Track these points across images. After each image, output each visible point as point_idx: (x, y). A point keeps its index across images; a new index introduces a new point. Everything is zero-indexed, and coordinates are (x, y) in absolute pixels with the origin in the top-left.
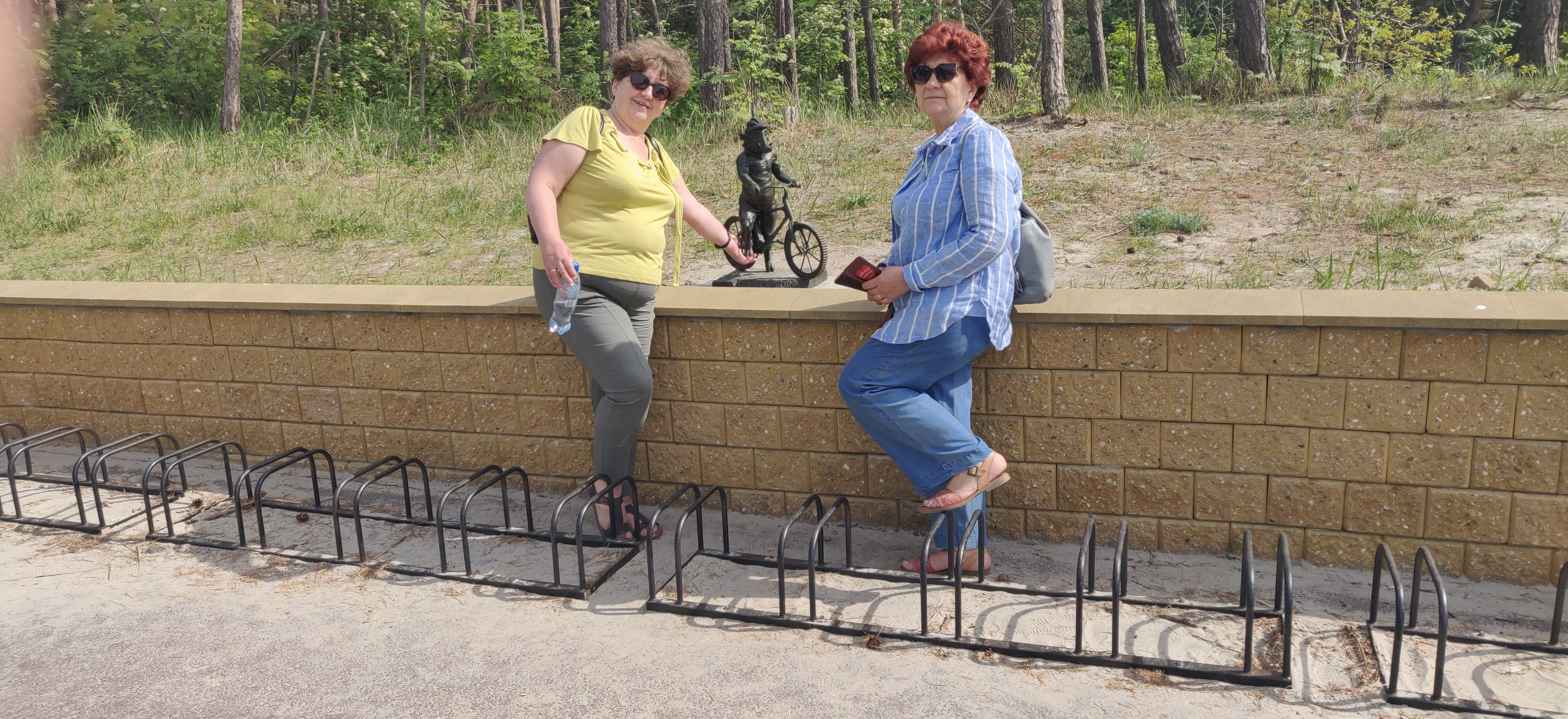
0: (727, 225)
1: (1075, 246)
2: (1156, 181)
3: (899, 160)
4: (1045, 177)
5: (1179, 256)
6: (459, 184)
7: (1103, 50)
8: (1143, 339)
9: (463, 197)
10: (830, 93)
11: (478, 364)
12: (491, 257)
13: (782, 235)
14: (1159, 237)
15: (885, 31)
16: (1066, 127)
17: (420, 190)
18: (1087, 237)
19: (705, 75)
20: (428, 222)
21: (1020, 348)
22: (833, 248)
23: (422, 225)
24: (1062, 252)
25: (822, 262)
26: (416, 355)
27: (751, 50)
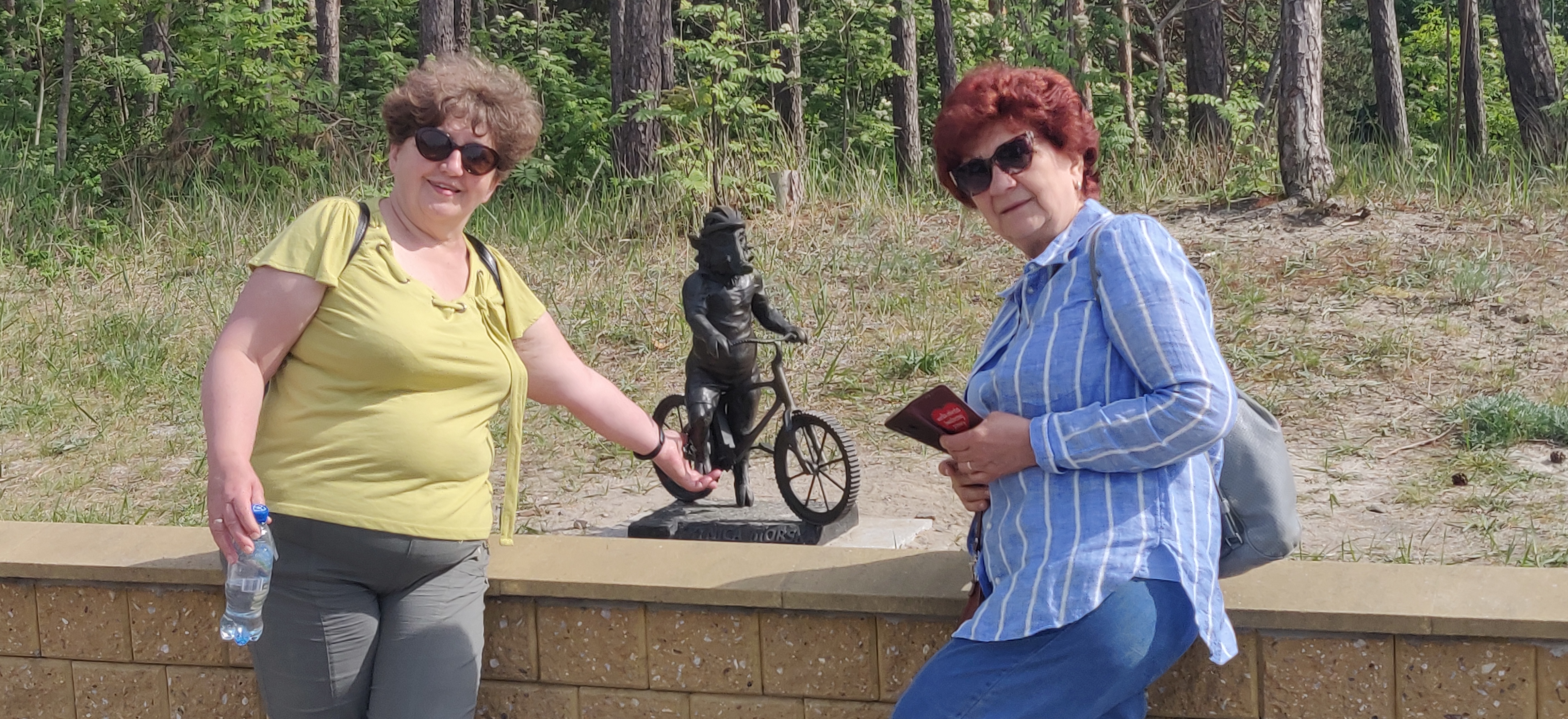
0: (659, 416)
1: (1350, 466)
2: (1506, 337)
3: (999, 280)
4: (1288, 324)
5: (1554, 492)
6: (128, 308)
7: (1397, 61)
8: (1487, 668)
9: (136, 335)
10: (865, 137)
11: (149, 686)
12: (185, 461)
13: (769, 435)
14: (1515, 452)
15: (975, 19)
16: (1328, 221)
17: (50, 318)
18: (1373, 449)
19: (624, 106)
20: (62, 386)
21: (1241, 681)
22: (870, 458)
23: (49, 393)
24: (1323, 478)
25: (849, 491)
26: (24, 664)
27: (715, 61)
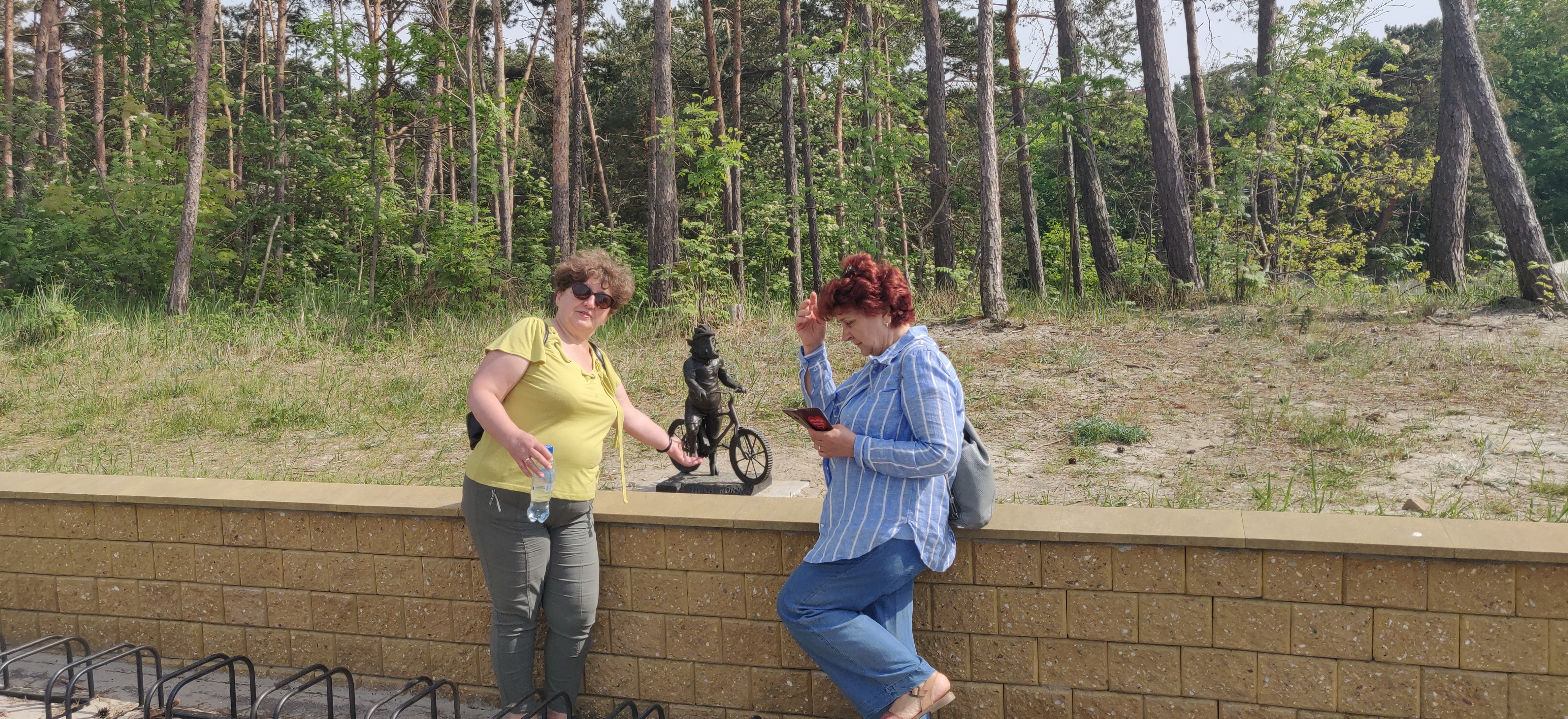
0: (670, 430)
1: (1017, 454)
2: (1095, 389)
3: (842, 359)
4: (986, 382)
5: (1120, 467)
6: (404, 374)
7: (1039, 248)
8: (1087, 558)
9: (408, 388)
10: (775, 287)
11: (413, 567)
12: (432, 452)
13: (727, 439)
14: (1099, 447)
15: (830, 227)
16: (1006, 330)
17: (365, 379)
18: (1029, 445)
19: (654, 272)
20: (370, 414)
21: (965, 564)
22: (778, 450)
23: (364, 417)
24: (1004, 460)
25: (767, 468)
26: (350, 556)
27: (700, 250)
